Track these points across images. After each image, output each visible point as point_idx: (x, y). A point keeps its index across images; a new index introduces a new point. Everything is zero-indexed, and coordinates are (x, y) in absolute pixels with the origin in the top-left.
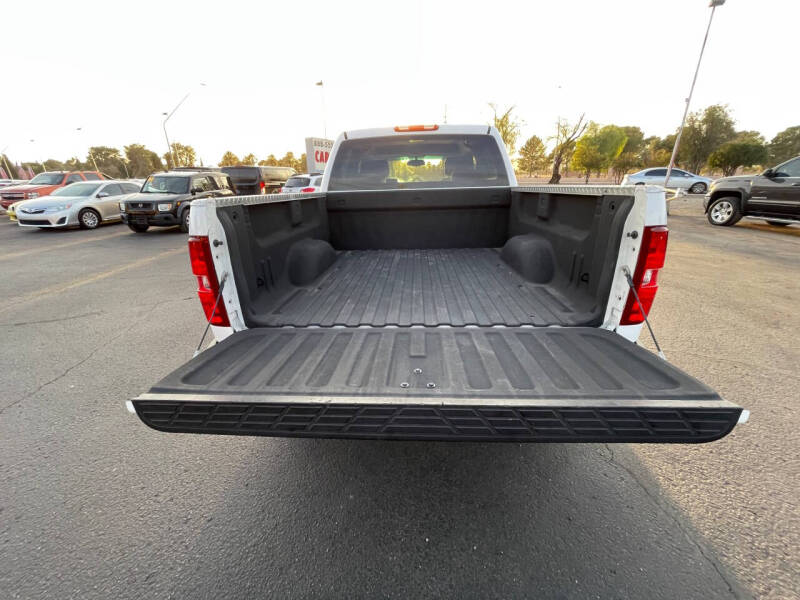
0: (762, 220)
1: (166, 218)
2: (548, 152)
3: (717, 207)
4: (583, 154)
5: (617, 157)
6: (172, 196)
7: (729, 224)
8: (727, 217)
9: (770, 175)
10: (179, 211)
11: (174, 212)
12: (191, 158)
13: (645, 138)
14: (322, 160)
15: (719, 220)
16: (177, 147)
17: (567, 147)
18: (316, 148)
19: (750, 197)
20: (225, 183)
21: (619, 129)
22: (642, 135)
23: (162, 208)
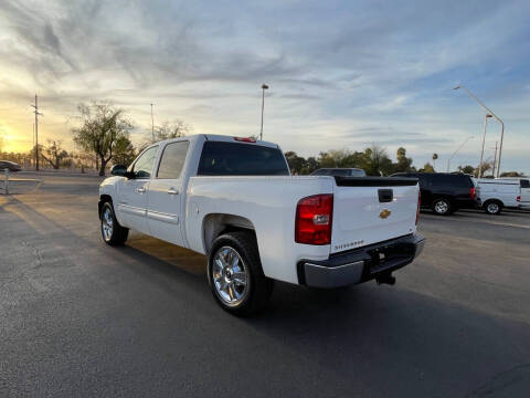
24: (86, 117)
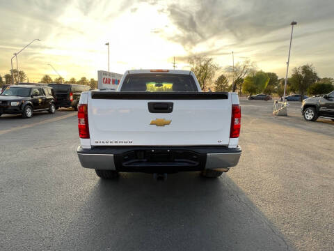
0: (329, 119)
1: (16, 110)
2: (230, 83)
3: (307, 112)
4: (247, 85)
5: (265, 87)
6: (20, 98)
7: (313, 120)
8: (312, 117)
9: (327, 98)
10: (23, 106)
11: (20, 106)
12: (22, 78)
13: (279, 79)
14: (106, 82)
15: (308, 119)
16: (14, 71)
17: (239, 81)
18: (104, 76)
19: (320, 108)
20: (50, 92)
21: (266, 74)
22: (277, 77)
23: (13, 104)
24: (192, 66)
